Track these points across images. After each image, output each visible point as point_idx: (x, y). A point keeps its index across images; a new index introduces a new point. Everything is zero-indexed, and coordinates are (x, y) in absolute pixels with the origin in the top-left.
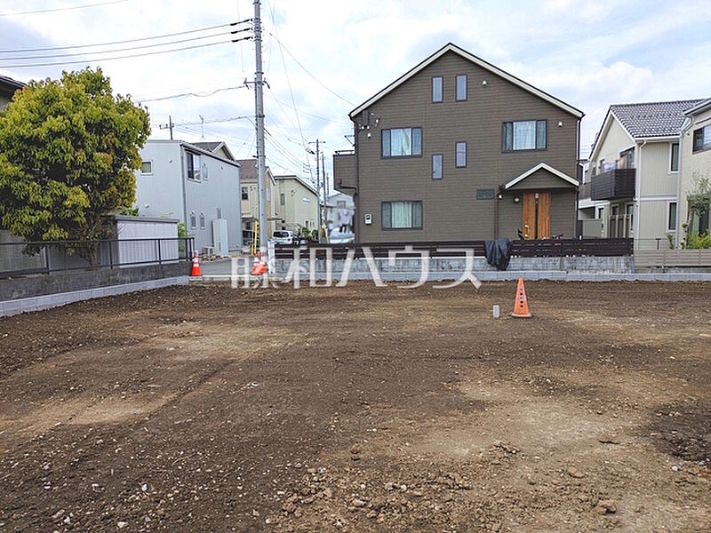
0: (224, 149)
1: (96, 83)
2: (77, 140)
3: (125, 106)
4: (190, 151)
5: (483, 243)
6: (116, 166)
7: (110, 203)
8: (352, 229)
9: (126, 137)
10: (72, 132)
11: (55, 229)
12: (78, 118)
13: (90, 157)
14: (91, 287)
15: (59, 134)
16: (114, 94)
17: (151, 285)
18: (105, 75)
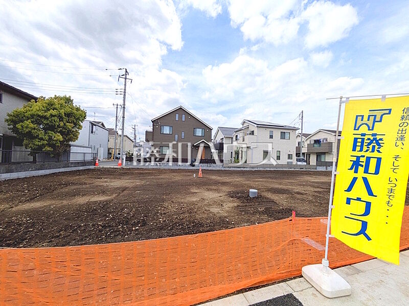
0: (103, 124)
2: (61, 119)
4: (93, 124)
10: (59, 116)
11: (48, 147)
13: (65, 124)
18: (72, 99)
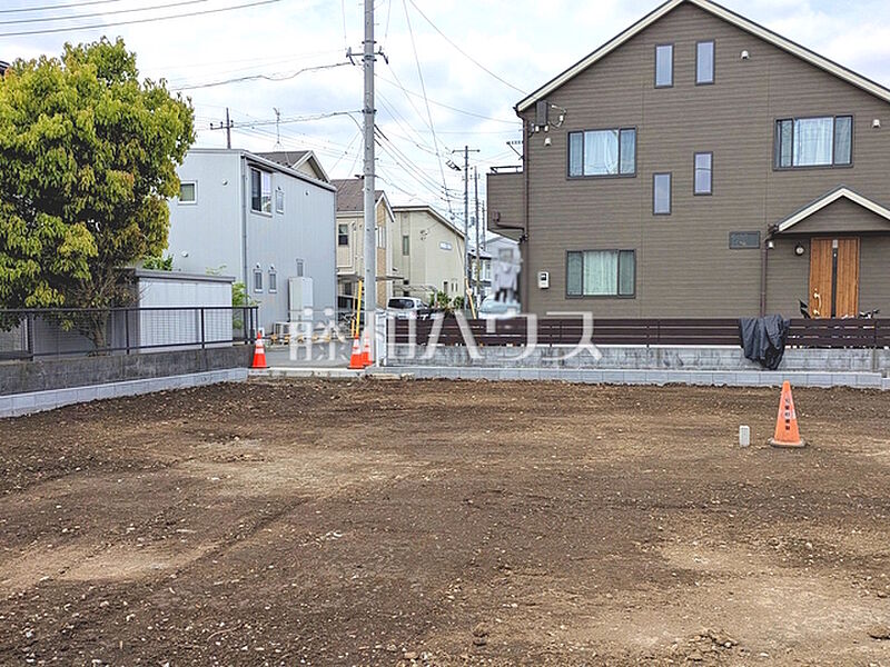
0: (312, 162)
1: (115, 62)
2: (83, 151)
3: (157, 98)
4: (257, 167)
5: (737, 322)
6: (139, 191)
7: (128, 251)
8: (517, 295)
9: (156, 146)
10: (75, 140)
11: (45, 290)
12: (85, 117)
13: (101, 178)
14: (95, 381)
15: (55, 143)
16: (141, 79)
17: (188, 380)
